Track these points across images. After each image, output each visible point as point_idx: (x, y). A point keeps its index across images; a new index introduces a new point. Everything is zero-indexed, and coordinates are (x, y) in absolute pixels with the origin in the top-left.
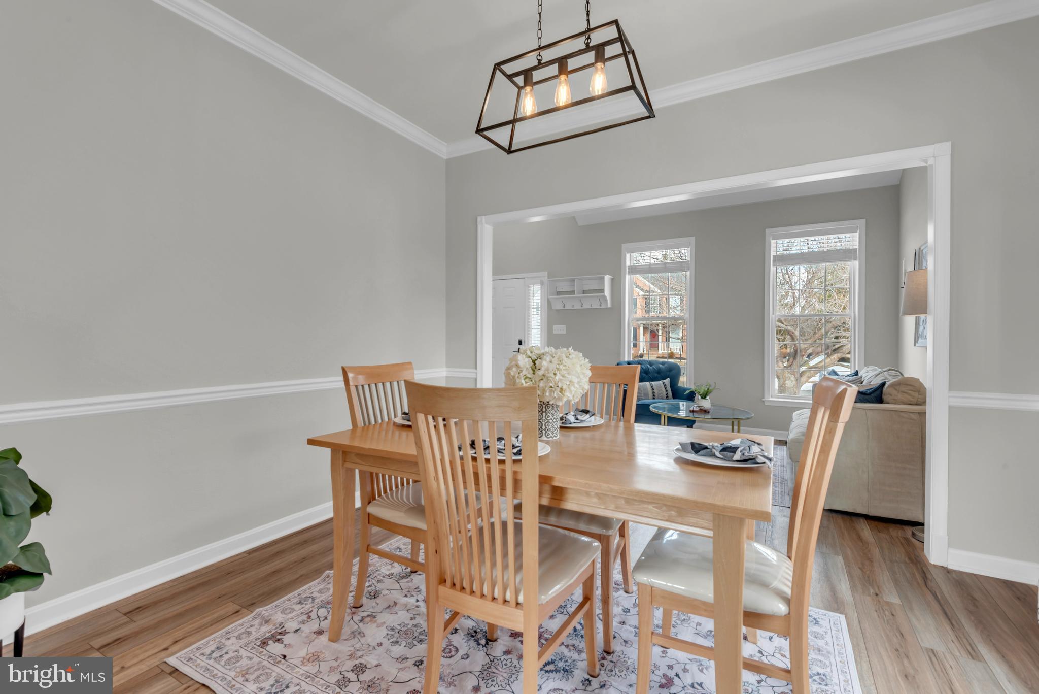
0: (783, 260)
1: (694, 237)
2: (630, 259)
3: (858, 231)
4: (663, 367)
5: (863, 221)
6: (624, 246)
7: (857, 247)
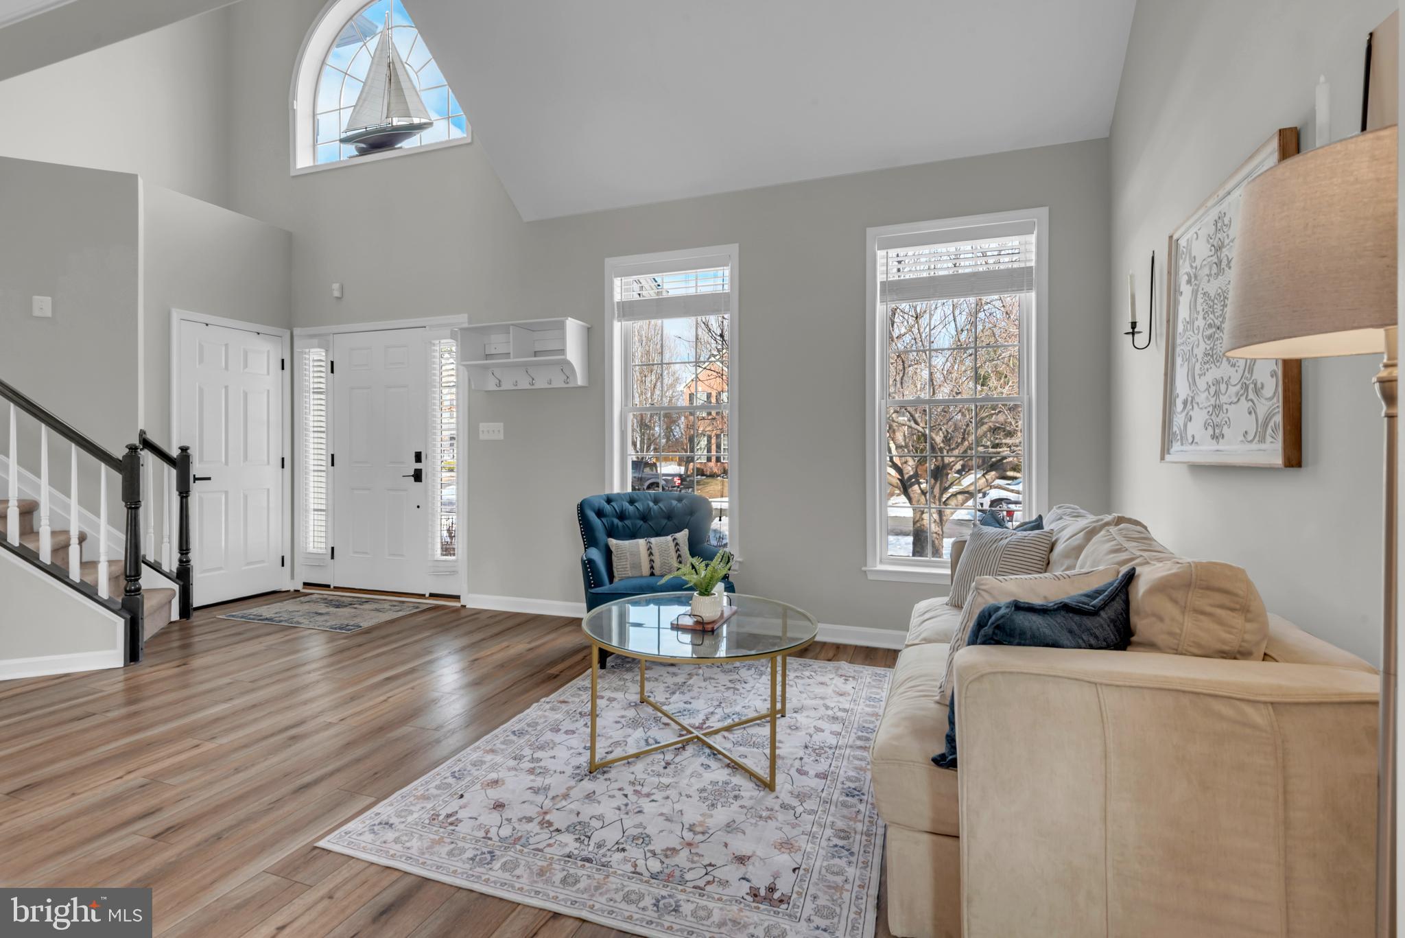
0: (897, 289)
1: (737, 245)
2: (621, 289)
3: (1035, 232)
4: (679, 505)
5: (1044, 211)
6: (609, 262)
7: (1033, 264)
